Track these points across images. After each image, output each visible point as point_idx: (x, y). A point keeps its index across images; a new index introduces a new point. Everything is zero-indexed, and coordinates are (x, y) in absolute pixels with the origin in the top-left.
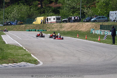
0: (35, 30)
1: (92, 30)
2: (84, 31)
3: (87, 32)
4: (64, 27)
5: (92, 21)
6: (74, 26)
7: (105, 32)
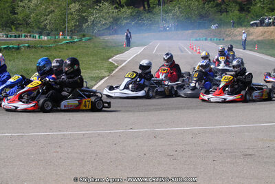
0: (206, 40)
4: (252, 34)
6: (268, 31)
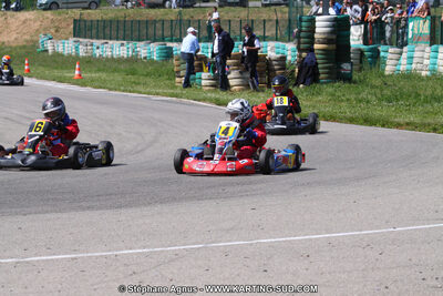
1: (42, 38)
2: (14, 45)
3: (24, 47)
5: (41, 5)
7: (92, 45)
